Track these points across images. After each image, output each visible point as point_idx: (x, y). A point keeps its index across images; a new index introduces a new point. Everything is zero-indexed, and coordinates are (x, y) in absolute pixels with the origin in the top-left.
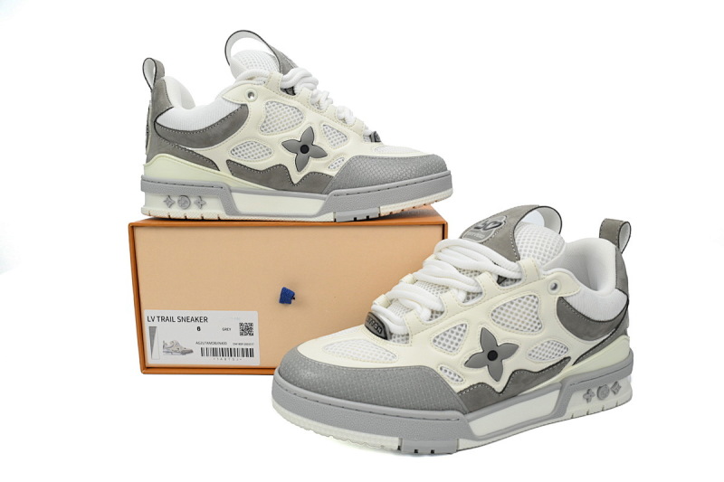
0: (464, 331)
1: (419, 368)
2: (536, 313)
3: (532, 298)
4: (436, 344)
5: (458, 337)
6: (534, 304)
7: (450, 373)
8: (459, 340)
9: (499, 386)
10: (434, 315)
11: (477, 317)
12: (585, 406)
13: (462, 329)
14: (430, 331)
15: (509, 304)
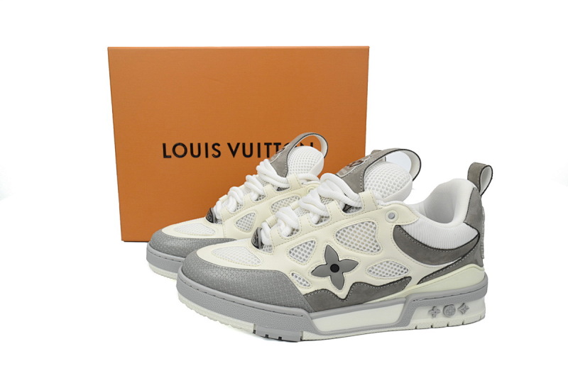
0: (313, 246)
1: (275, 272)
2: (374, 236)
3: (371, 224)
4: (291, 254)
5: (308, 251)
6: (372, 229)
7: (300, 279)
8: (309, 253)
9: (342, 294)
10: (294, 232)
11: (325, 237)
12: (430, 320)
13: (312, 244)
14: (288, 244)
15: (351, 228)
